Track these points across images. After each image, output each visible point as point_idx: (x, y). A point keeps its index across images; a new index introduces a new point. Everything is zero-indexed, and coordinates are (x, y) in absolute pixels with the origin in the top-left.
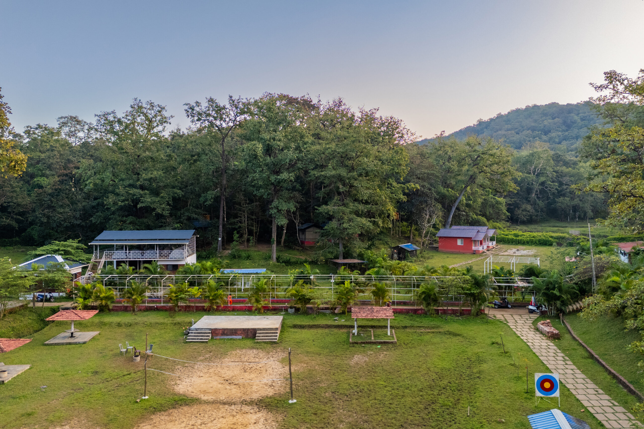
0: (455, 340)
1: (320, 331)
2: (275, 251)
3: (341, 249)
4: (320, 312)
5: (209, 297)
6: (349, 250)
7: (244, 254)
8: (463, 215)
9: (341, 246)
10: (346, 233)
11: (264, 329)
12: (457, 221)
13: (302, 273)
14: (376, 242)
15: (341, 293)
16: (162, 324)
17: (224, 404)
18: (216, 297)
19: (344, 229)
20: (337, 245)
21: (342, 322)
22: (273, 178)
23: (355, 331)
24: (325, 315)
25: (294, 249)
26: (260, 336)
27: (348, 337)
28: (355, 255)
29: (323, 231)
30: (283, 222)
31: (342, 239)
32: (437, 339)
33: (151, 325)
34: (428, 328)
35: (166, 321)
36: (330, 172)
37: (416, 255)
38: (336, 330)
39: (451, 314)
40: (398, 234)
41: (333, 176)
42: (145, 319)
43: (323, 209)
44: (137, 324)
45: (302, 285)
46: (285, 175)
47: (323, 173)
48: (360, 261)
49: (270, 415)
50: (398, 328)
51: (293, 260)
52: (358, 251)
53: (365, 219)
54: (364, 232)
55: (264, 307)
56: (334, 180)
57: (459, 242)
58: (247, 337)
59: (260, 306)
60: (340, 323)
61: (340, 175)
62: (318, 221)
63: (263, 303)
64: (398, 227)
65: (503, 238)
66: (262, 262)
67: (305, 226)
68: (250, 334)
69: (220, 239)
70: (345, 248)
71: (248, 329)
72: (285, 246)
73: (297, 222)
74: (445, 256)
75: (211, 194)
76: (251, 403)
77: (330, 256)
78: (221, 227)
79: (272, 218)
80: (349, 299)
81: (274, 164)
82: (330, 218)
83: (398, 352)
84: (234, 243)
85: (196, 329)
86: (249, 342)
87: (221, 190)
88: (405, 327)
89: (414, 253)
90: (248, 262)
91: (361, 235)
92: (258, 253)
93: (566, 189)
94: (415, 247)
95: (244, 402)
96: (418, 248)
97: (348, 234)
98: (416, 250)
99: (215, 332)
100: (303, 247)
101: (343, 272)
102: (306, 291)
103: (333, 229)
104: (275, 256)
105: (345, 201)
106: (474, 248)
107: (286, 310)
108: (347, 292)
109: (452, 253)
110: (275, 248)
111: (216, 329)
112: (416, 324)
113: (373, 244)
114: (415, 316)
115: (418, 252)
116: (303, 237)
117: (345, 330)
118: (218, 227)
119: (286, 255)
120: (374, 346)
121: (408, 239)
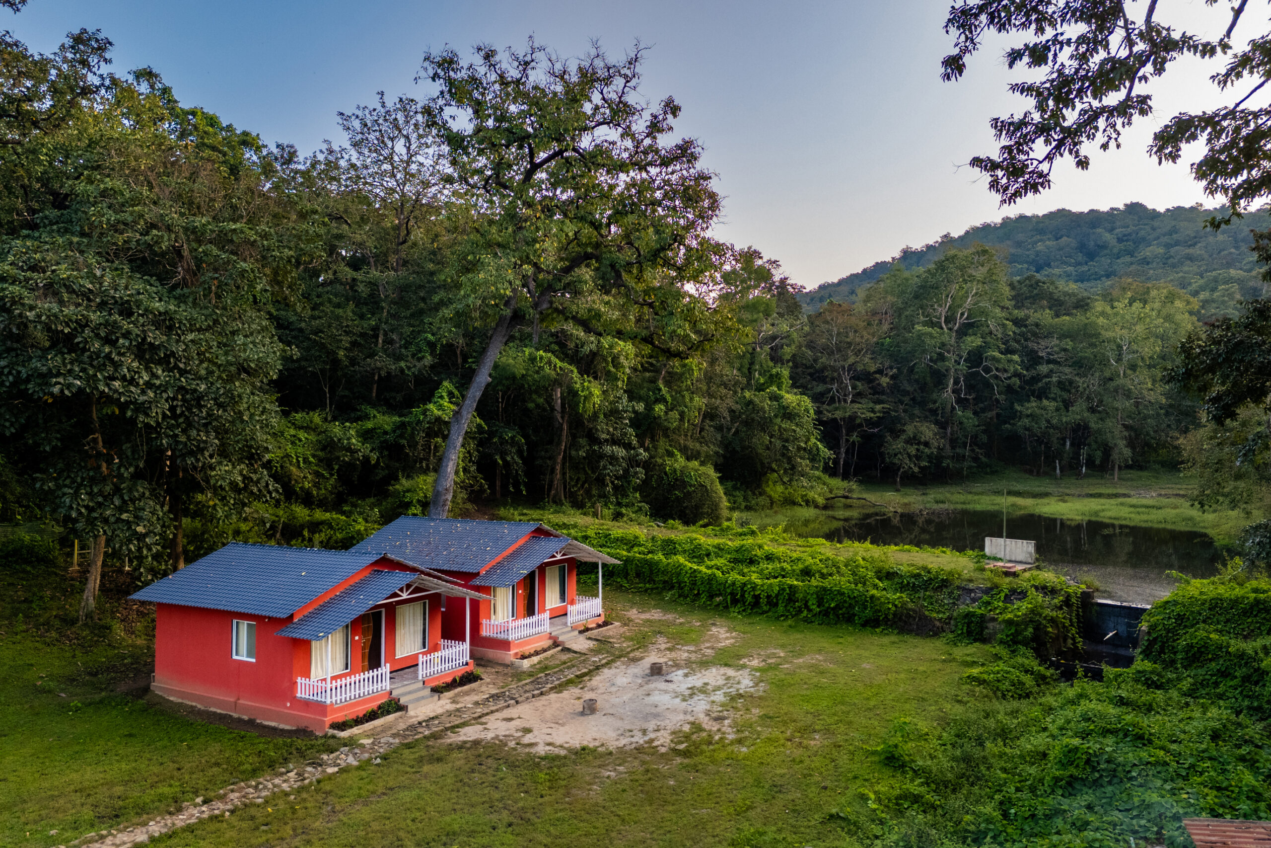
93: (1048, 376)
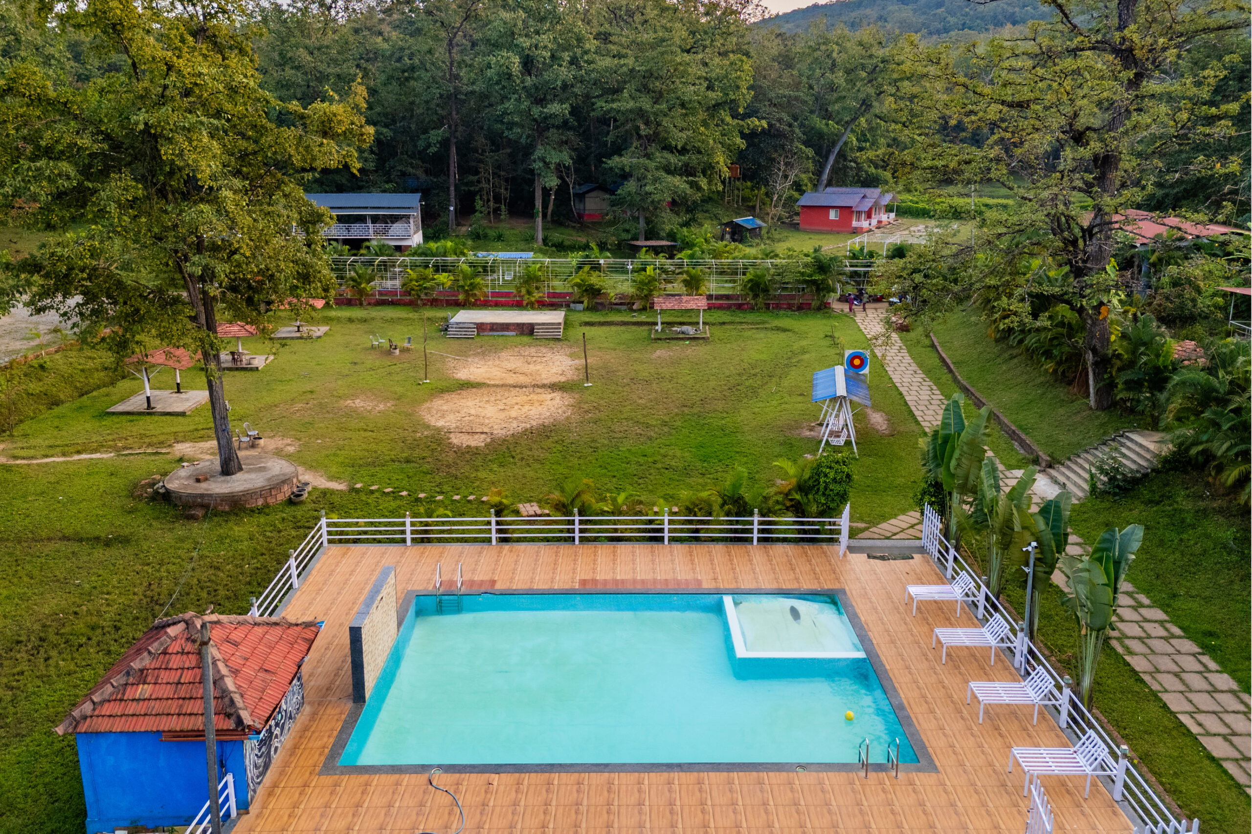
0: (782, 335)
1: (613, 328)
2: (540, 228)
3: (642, 224)
4: (613, 307)
5: (463, 287)
6: (653, 227)
7: (492, 233)
8: (851, 168)
9: (642, 222)
10: (650, 200)
11: (543, 324)
12: (839, 178)
13: (587, 257)
14: (699, 215)
15: (642, 282)
16: (407, 319)
17: (515, 387)
18: (473, 286)
19: (647, 193)
20: (636, 219)
21: (643, 318)
22: (536, 111)
23: (659, 327)
24: (619, 311)
25: (568, 226)
26: (538, 332)
27: (650, 334)
28: (663, 234)
29: (613, 197)
30: (553, 182)
31: (644, 209)
32: (762, 335)
33: (392, 321)
34: (752, 323)
35: (411, 315)
36: (625, 103)
37: (759, 236)
38: (634, 328)
39: (785, 309)
40: (737, 202)
41: (631, 111)
42: (382, 314)
43: (615, 161)
44: (373, 319)
45: (588, 273)
46: (554, 108)
47: (615, 106)
48: (669, 243)
49: (565, 395)
50: (713, 324)
51: (567, 243)
52: (667, 228)
53: (678, 178)
54: (676, 198)
55: (538, 302)
56: (632, 116)
57: (833, 215)
58: (522, 333)
59: (533, 299)
60: (639, 320)
61: (641, 109)
62: (605, 180)
63: (537, 295)
64: (738, 189)
65: (910, 207)
66: (522, 245)
67: (584, 188)
68: (527, 331)
69: (452, 208)
70: (648, 223)
71: (524, 324)
72: (553, 222)
73: (570, 181)
74: (807, 237)
75: (436, 135)
76: (544, 386)
77: (625, 236)
78: (452, 189)
79: (534, 175)
80: (651, 291)
81: (537, 88)
82: (625, 176)
83: (709, 347)
84: (477, 214)
85: (457, 323)
86: (526, 339)
87: (450, 127)
88: (724, 323)
89: (755, 232)
90: (499, 245)
91: (673, 203)
92: (512, 232)
94: (759, 222)
95: (534, 386)
96: (764, 224)
97: (653, 202)
98: (760, 228)
99: (481, 327)
100: (581, 224)
101: (644, 257)
102: (594, 279)
103: (629, 194)
104: (540, 236)
105: (650, 150)
106: (855, 224)
107: (568, 306)
108: (649, 282)
109: (821, 232)
110: (540, 224)
111: (482, 324)
112: (738, 320)
113: (694, 220)
114: (738, 312)
115: (764, 232)
116: (582, 207)
117: (646, 328)
118: (448, 188)
119: (557, 236)
120: (681, 342)
121: (751, 210)
